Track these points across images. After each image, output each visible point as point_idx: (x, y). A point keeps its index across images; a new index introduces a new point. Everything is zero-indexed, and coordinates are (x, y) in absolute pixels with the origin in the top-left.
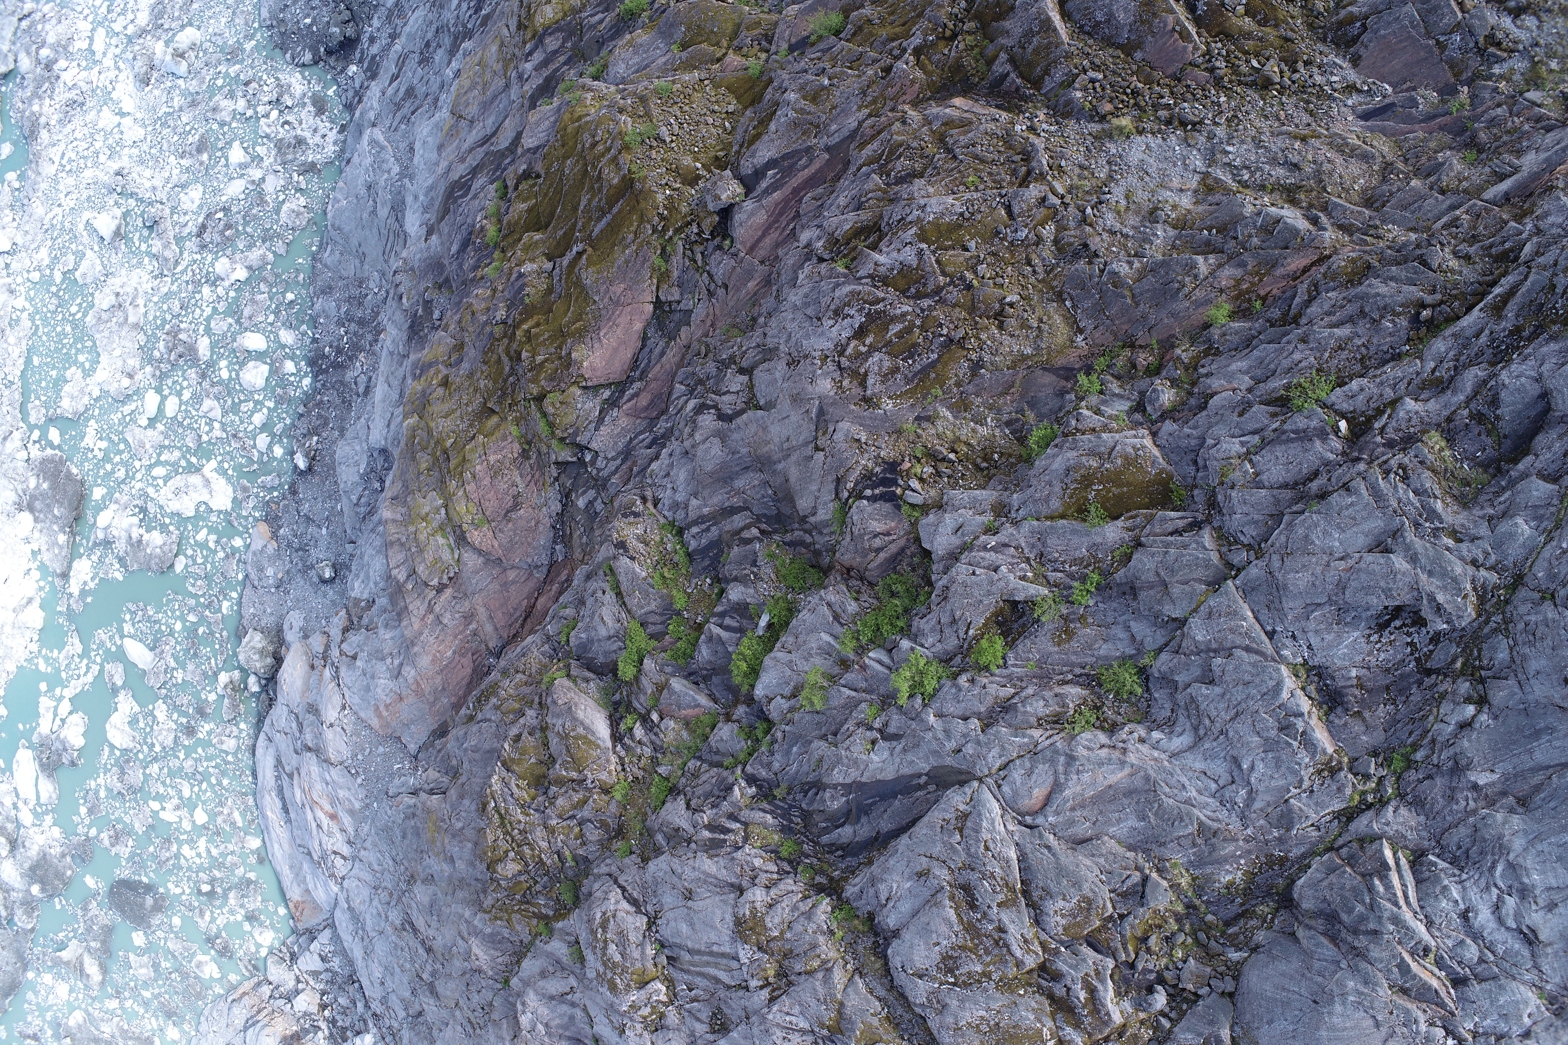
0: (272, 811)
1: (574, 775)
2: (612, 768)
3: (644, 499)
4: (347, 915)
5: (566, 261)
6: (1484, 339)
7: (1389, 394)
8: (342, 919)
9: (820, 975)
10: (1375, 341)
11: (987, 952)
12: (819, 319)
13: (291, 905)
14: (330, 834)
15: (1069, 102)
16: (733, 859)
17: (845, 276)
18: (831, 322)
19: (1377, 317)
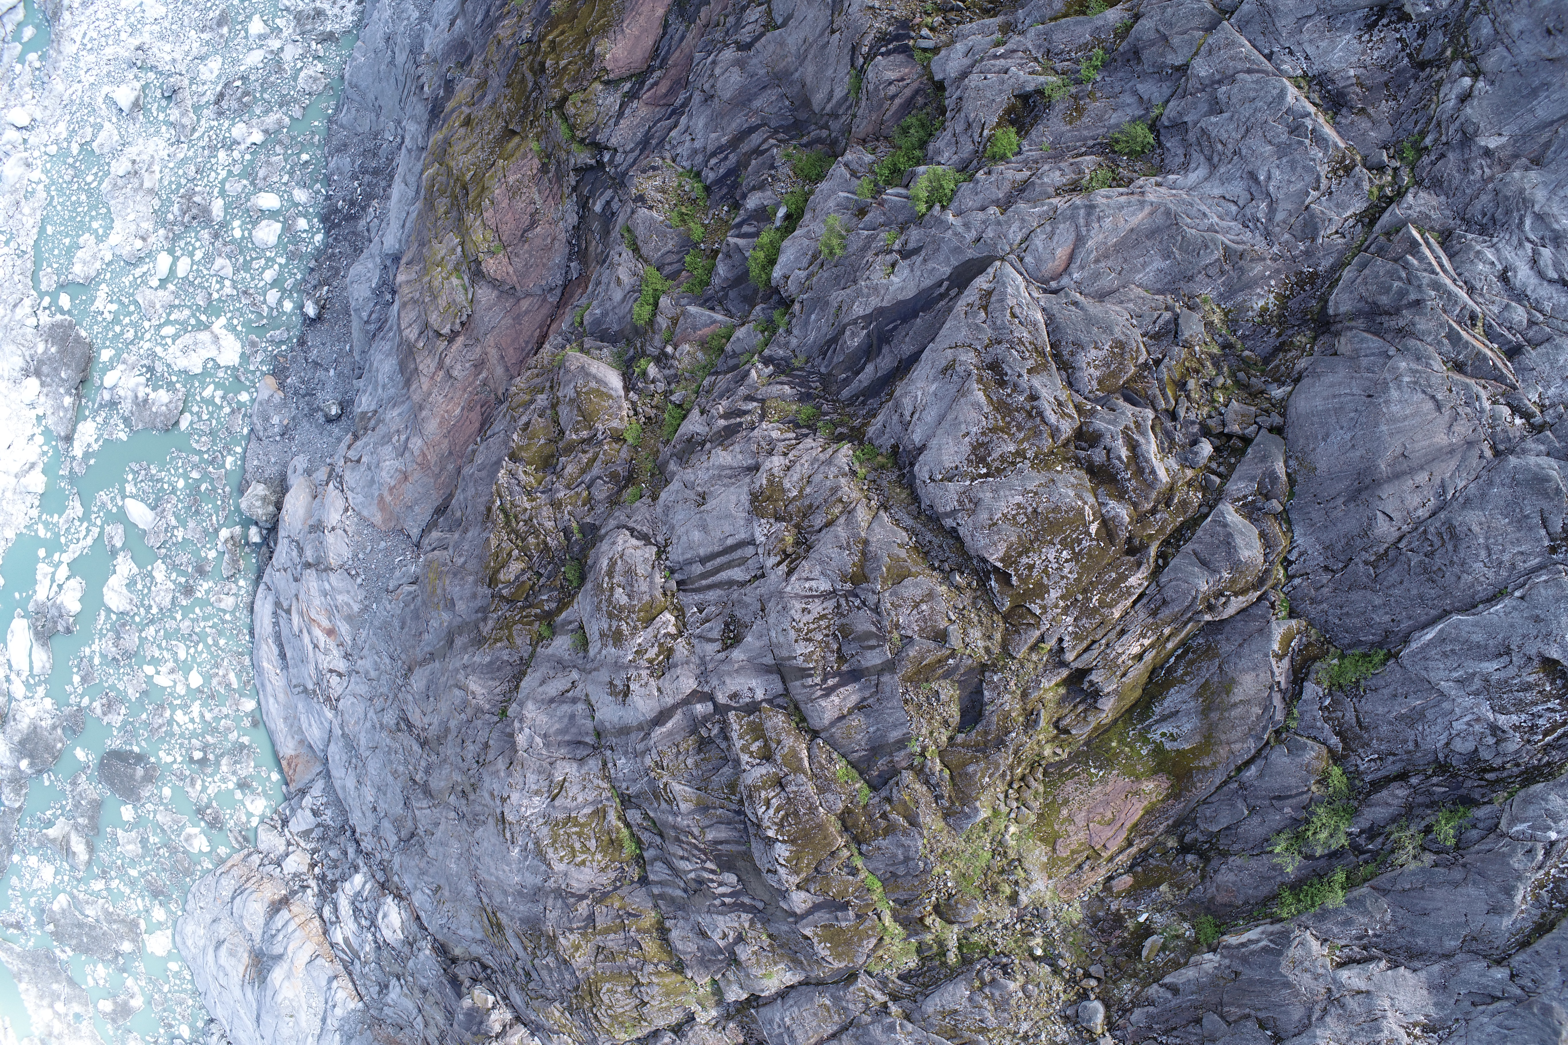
0: (269, 661)
2: (624, 413)
3: (663, 158)
8: (336, 752)
9: (842, 520)
11: (1020, 427)
13: (284, 763)
14: (326, 652)
16: (749, 440)
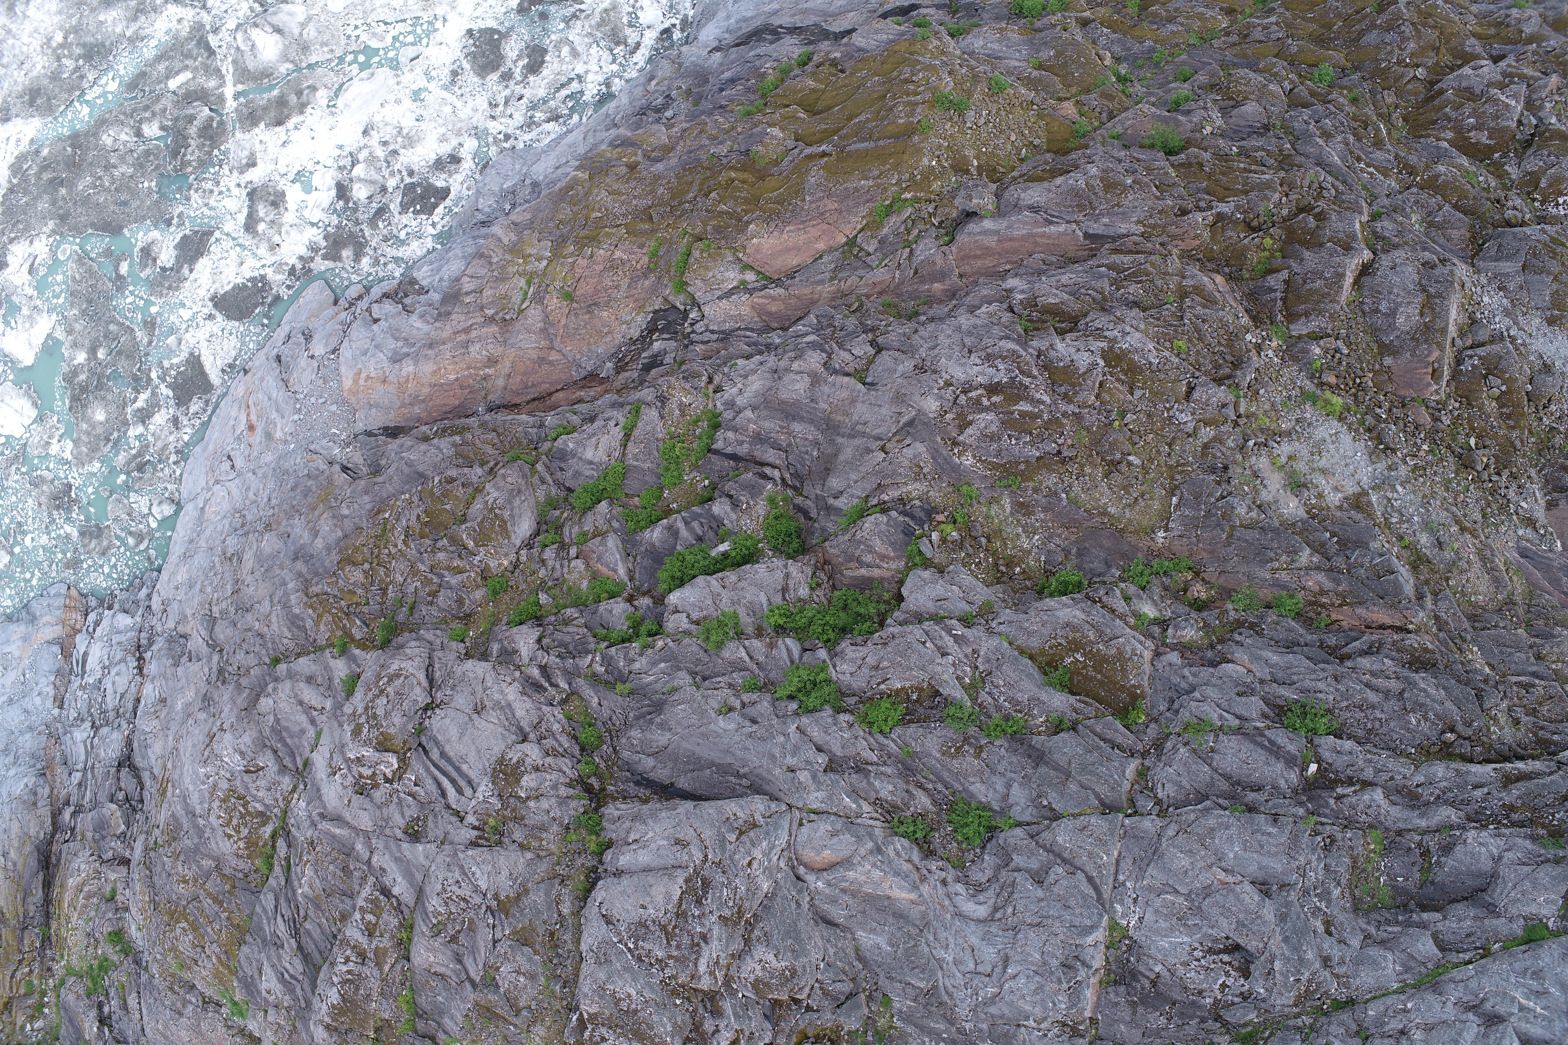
1: (471, 544)
2: (506, 563)
3: (710, 380)
4: (196, 514)
5: (808, 151)
6: (1479, 793)
7: (1369, 774)
9: (529, 855)
10: (1392, 724)
11: (678, 947)
12: (970, 352)
15: (1306, 351)
16: (540, 709)
17: (1019, 336)
18: (978, 361)
19: (1409, 708)
